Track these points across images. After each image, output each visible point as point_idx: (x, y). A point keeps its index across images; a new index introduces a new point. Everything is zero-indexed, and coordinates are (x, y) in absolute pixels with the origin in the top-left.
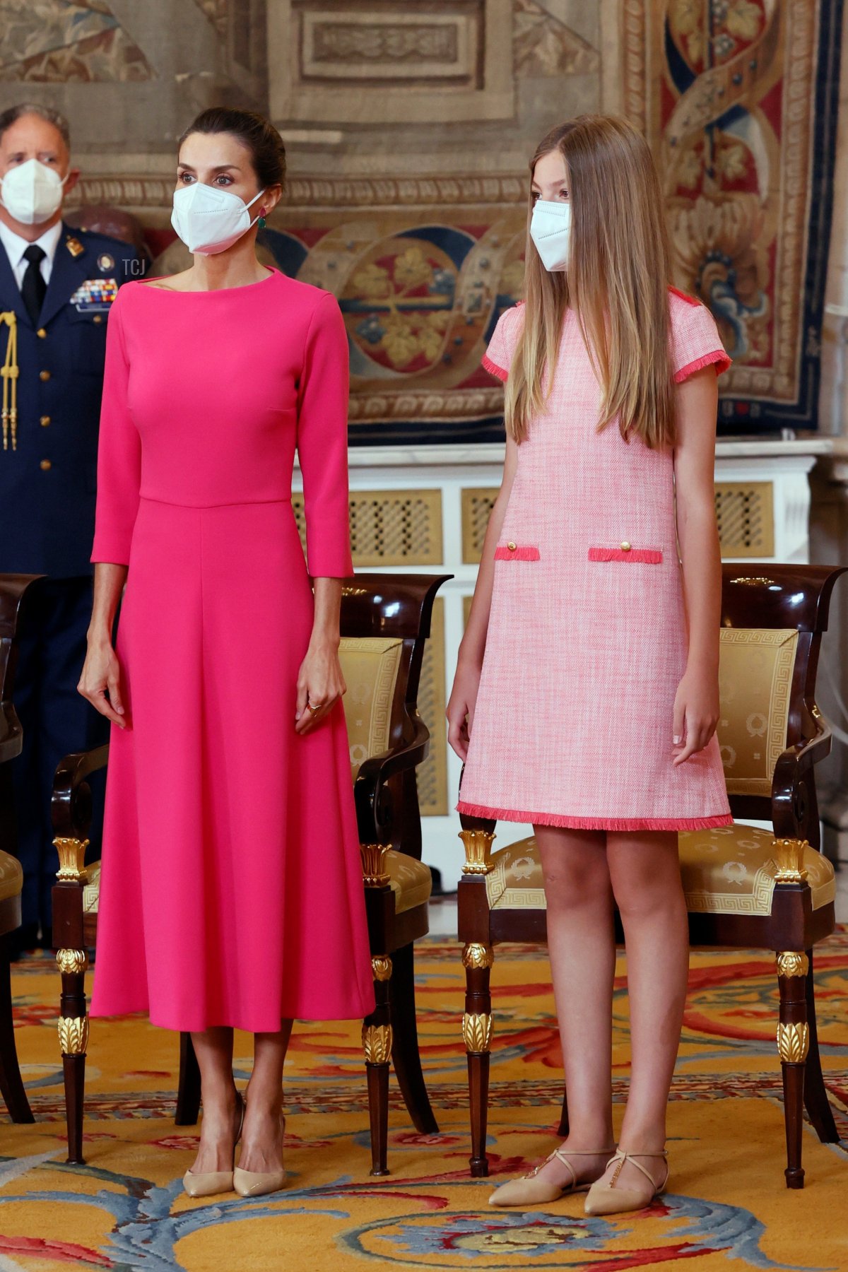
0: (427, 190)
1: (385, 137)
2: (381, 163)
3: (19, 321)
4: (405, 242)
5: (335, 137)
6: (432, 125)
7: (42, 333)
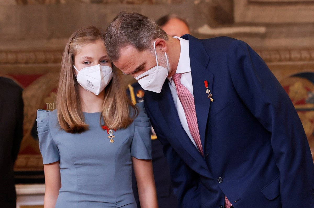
0: (305, 54)
1: (284, 30)
2: (283, 42)
4: (294, 79)
5: (262, 30)
6: (306, 24)
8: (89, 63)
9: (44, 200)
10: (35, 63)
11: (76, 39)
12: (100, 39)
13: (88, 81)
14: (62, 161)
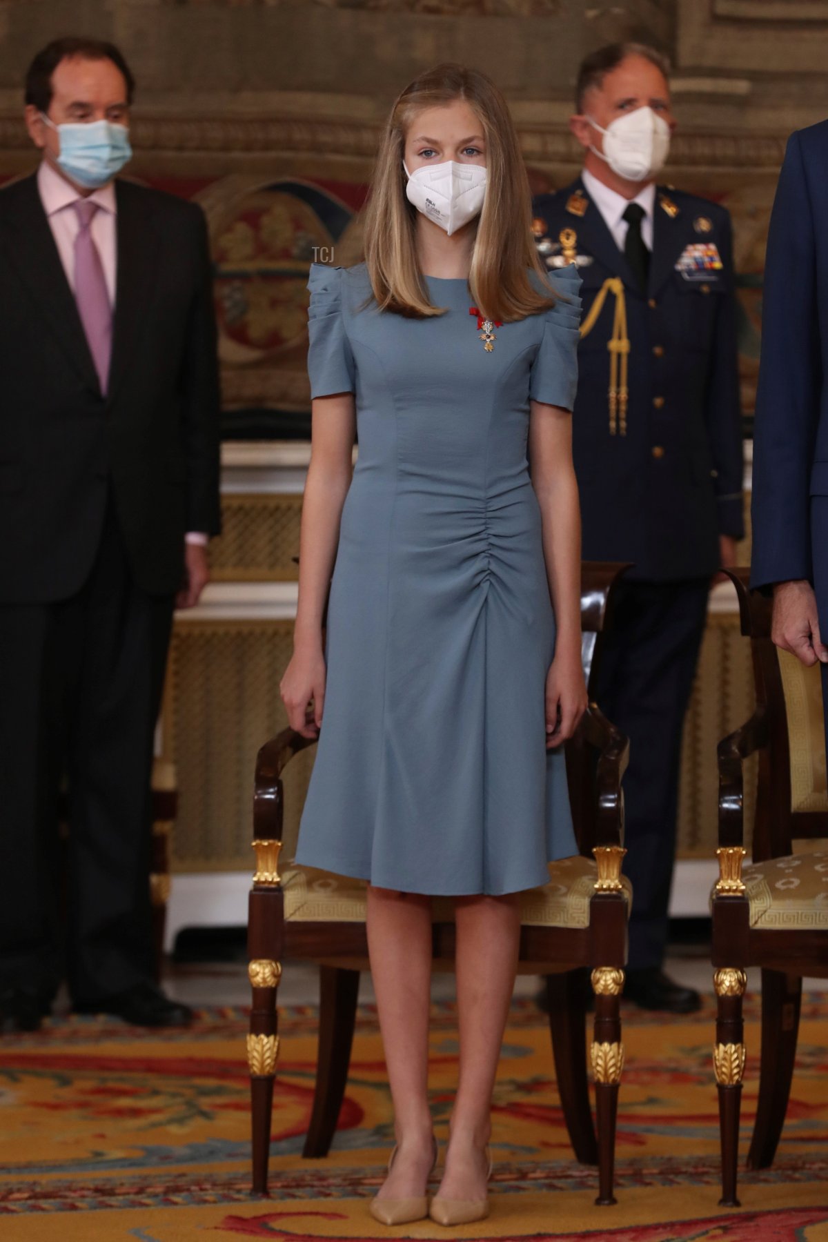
3: (627, 290)
7: (652, 303)
8: (434, 154)
9: (306, 482)
10: (198, 149)
11: (414, 94)
12: (463, 97)
13: (427, 200)
14: (363, 389)
